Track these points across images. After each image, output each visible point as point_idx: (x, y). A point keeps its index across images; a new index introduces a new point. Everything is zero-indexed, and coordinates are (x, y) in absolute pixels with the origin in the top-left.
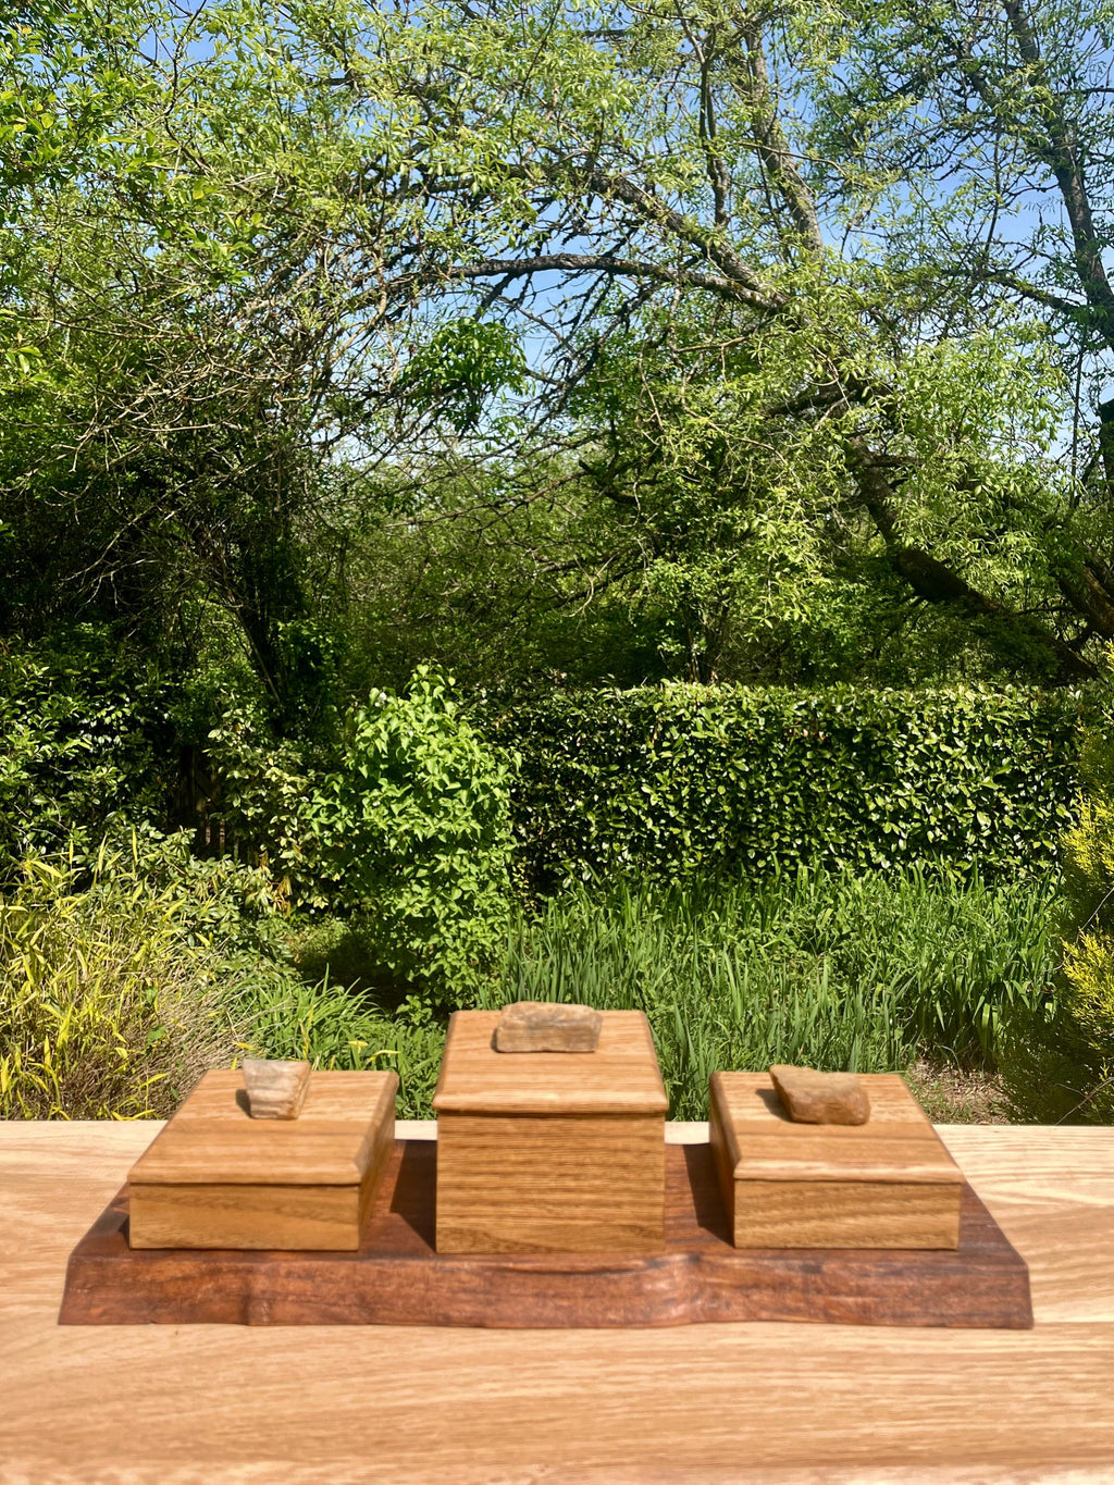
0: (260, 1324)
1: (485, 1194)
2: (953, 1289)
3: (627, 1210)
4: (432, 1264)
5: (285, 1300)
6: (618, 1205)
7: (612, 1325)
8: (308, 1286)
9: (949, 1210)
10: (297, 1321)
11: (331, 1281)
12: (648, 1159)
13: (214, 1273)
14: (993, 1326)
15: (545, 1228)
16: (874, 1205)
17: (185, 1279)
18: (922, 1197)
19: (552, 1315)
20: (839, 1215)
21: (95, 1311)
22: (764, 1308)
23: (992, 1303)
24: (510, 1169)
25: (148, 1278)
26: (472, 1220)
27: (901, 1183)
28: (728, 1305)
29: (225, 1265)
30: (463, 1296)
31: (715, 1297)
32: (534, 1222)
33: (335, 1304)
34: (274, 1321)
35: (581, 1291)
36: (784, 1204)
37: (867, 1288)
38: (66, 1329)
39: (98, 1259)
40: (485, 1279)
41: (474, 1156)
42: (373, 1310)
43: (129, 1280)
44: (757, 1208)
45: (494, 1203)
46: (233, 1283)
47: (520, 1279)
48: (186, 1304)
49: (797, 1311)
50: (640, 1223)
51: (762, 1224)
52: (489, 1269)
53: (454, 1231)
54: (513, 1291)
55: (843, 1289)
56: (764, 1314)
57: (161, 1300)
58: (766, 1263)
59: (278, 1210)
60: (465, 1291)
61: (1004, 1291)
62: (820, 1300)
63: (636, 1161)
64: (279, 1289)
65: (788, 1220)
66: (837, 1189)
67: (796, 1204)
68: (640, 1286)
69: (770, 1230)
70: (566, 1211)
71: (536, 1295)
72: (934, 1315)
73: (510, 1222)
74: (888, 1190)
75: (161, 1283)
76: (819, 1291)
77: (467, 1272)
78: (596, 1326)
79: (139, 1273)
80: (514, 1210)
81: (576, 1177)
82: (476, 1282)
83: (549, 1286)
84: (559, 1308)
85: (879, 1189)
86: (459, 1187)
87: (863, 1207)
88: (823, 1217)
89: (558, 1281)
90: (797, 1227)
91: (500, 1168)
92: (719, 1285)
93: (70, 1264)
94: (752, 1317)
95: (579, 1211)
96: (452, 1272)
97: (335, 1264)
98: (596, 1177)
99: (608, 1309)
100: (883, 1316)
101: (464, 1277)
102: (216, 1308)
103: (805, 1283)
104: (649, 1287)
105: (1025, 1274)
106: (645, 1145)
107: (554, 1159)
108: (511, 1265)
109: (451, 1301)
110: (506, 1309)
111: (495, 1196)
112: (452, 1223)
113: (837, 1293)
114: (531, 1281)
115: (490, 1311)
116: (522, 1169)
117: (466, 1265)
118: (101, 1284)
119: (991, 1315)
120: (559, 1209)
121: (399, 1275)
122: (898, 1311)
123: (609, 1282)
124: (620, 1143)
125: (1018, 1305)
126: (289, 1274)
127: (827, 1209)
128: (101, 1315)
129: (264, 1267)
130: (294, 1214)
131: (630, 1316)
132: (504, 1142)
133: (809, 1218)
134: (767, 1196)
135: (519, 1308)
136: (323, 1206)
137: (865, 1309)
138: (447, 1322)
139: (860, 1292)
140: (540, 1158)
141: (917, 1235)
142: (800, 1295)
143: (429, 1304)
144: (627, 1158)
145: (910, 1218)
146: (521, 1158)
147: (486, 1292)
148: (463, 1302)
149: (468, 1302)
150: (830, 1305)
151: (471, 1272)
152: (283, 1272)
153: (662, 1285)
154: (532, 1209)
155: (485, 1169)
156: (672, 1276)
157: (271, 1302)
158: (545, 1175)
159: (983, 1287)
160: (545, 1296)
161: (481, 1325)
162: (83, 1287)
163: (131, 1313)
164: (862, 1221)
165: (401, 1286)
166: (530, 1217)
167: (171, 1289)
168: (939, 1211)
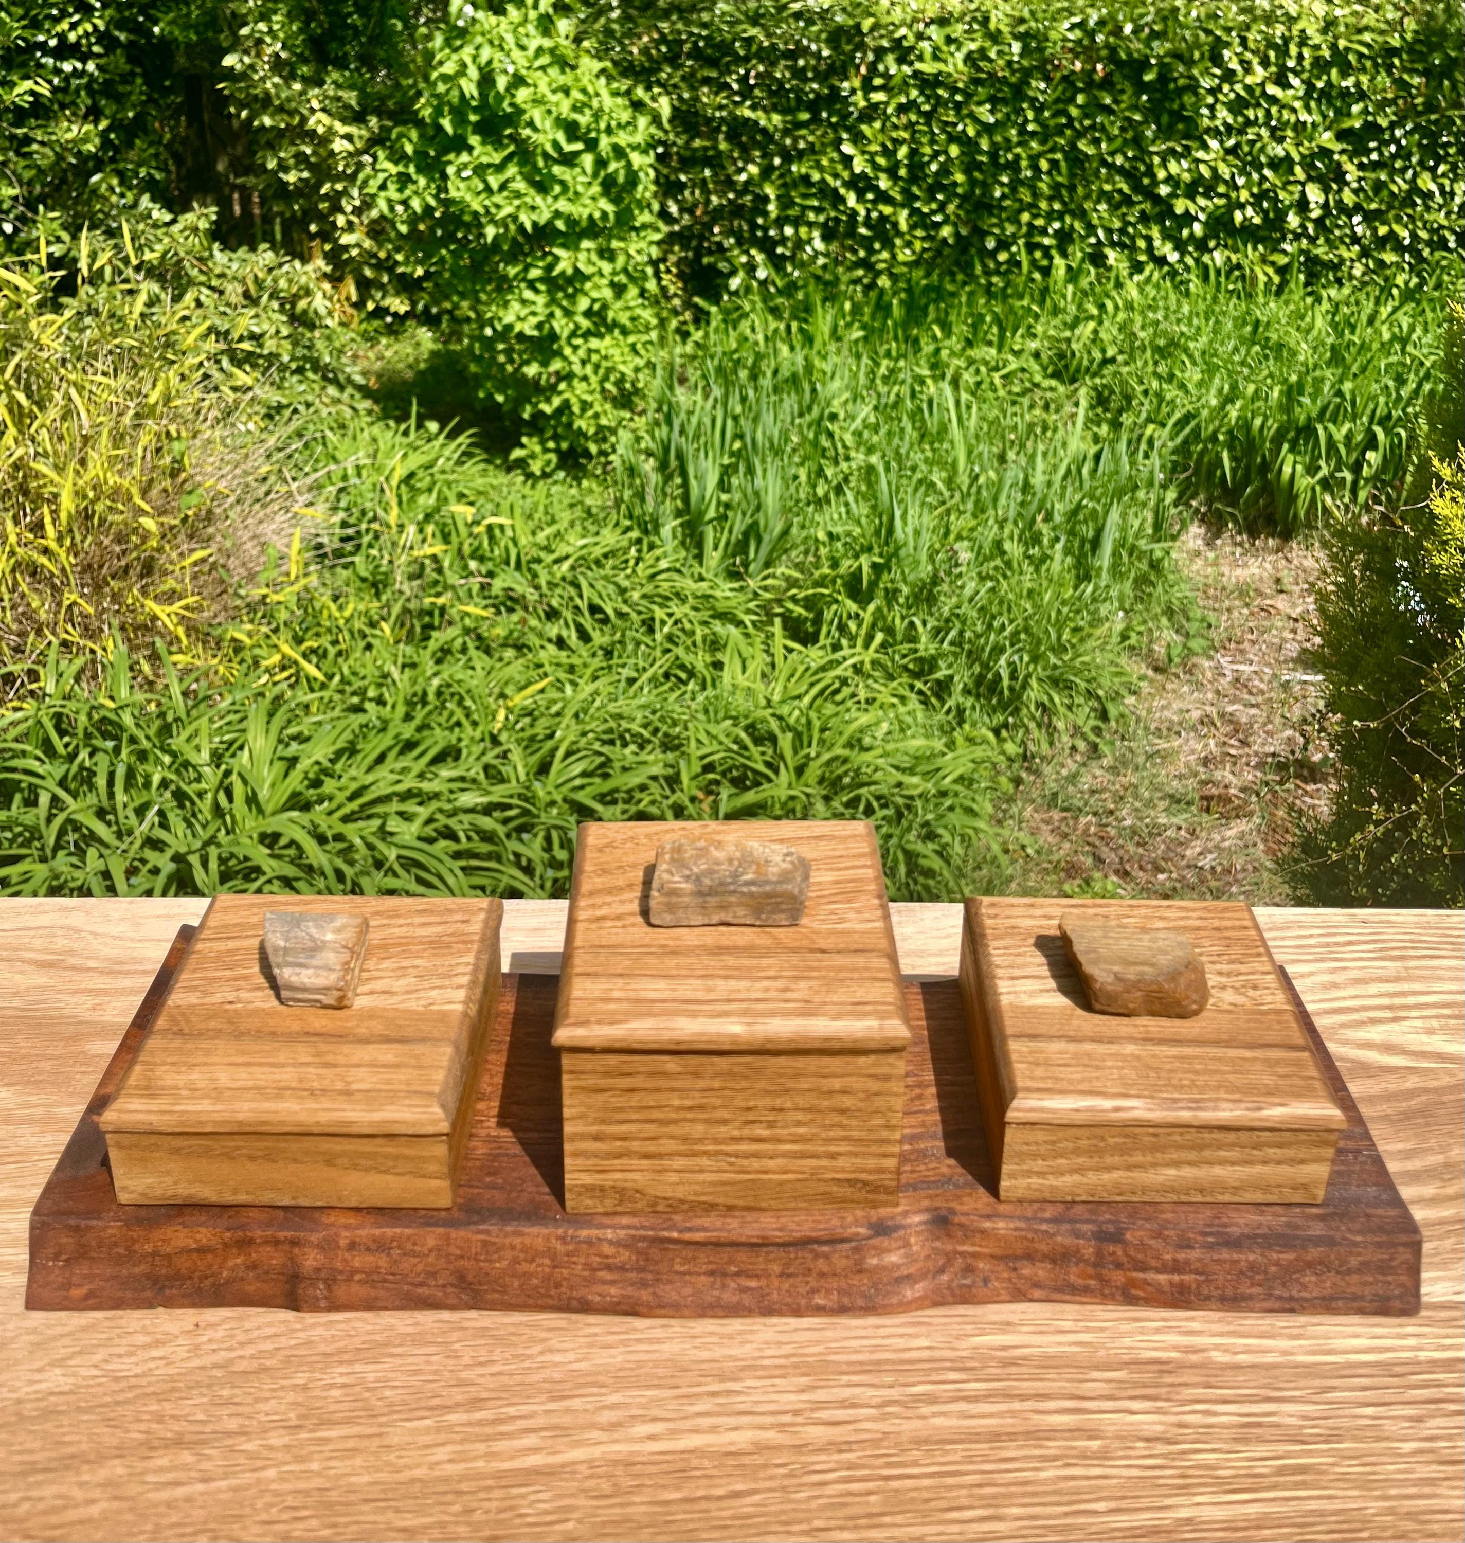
0: (316, 1309)
1: (635, 1145)
2: (1310, 1265)
3: (841, 1162)
4: (560, 1232)
5: (349, 1280)
6: (833, 1156)
7: (820, 1310)
8: (383, 1261)
9: (1319, 1160)
10: (369, 1305)
11: (415, 1254)
12: (879, 1102)
13: (244, 1244)
14: (1361, 1312)
15: (724, 1183)
16: (1207, 1153)
17: (202, 1251)
18: (1279, 1146)
19: (735, 1299)
20: (1154, 1165)
21: (77, 1293)
22: (1037, 1285)
23: (1365, 1284)
24: (674, 1116)
25: (148, 1248)
26: (618, 1176)
27: (1251, 1129)
28: (986, 1281)
29: (258, 1233)
30: (605, 1275)
31: (969, 1270)
32: (708, 1177)
33: (422, 1284)
34: (334, 1307)
35: (776, 1268)
36: (1077, 1152)
37: (1187, 1262)
38: (38, 1317)
39: (72, 1222)
40: (639, 1253)
41: (617, 1101)
42: (477, 1292)
43: (122, 1251)
44: (1035, 1156)
45: (647, 1156)
46: (275, 1259)
47: (688, 1253)
48: (207, 1282)
49: (1086, 1290)
50: (864, 1176)
51: (1041, 1174)
52: (643, 1239)
53: (589, 1189)
54: (677, 1267)
55: (1153, 1263)
56: (1037, 1294)
57: (168, 1278)
58: (1044, 1227)
59: (330, 1163)
60: (609, 1268)
61: (1383, 1268)
62: (1119, 1278)
63: (861, 1105)
64: (339, 1266)
65: (1079, 1170)
66: (1155, 1135)
67: (1091, 1152)
68: (863, 1259)
69: (1052, 1181)
70: (756, 1164)
71: (712, 1273)
72: (1280, 1298)
73: (673, 1177)
74: (1231, 1137)
75: (168, 1256)
76: (1119, 1266)
77: (611, 1242)
78: (797, 1312)
79: (134, 1241)
80: (680, 1163)
81: (771, 1125)
82: (625, 1255)
83: (731, 1262)
84: (744, 1290)
85: (1217, 1135)
86: (597, 1138)
87: (1192, 1156)
88: (1129, 1168)
89: (742, 1256)
90: (1092, 1178)
91: (656, 1115)
92: (975, 1255)
93: (32, 1228)
94: (1019, 1295)
95: (771, 1164)
96: (589, 1242)
97: (421, 1231)
98: (799, 1124)
99: (814, 1291)
100: (1208, 1298)
101: (607, 1250)
102: (251, 1289)
103: (1099, 1254)
104: (874, 1261)
105: (1416, 1247)
106: (874, 1086)
107: (739, 1102)
108: (675, 1235)
109: (590, 1281)
110: (669, 1293)
111: (651, 1147)
112: (587, 1179)
113: (1144, 1268)
114: (703, 1256)
115: (645, 1295)
116: (690, 1115)
117: (609, 1234)
118: (82, 1254)
119: (1362, 1298)
120: (745, 1162)
121: (513, 1248)
122: (1229, 1292)
123: (817, 1256)
124: (837, 1084)
125: (1402, 1285)
126: (352, 1246)
127: (1138, 1158)
128: (87, 1297)
129: (315, 1238)
130: (355, 1167)
131: (846, 1301)
132: (662, 1083)
133: (1109, 1169)
134: (1053, 1143)
135: (688, 1291)
136: (396, 1158)
137: (1182, 1288)
138: (585, 1308)
139: (1177, 1267)
140: (718, 1102)
141: (1266, 1189)
142: (1090, 1270)
143: (558, 1286)
144: (848, 1102)
145: (1258, 1169)
146: (689, 1103)
147: (642, 1270)
148: (604, 1282)
149: (612, 1283)
150: (1132, 1283)
151: (618, 1244)
152: (343, 1242)
153: (893, 1258)
154: (704, 1162)
155: (635, 1116)
156: (907, 1245)
157: (331, 1282)
158: (725, 1122)
159: (1354, 1262)
160: (724, 1275)
161: (633, 1312)
162: (56, 1257)
163: (129, 1294)
164: (1187, 1172)
165: (516, 1261)
166: (702, 1171)
167: (183, 1264)
168: (1302, 1162)
